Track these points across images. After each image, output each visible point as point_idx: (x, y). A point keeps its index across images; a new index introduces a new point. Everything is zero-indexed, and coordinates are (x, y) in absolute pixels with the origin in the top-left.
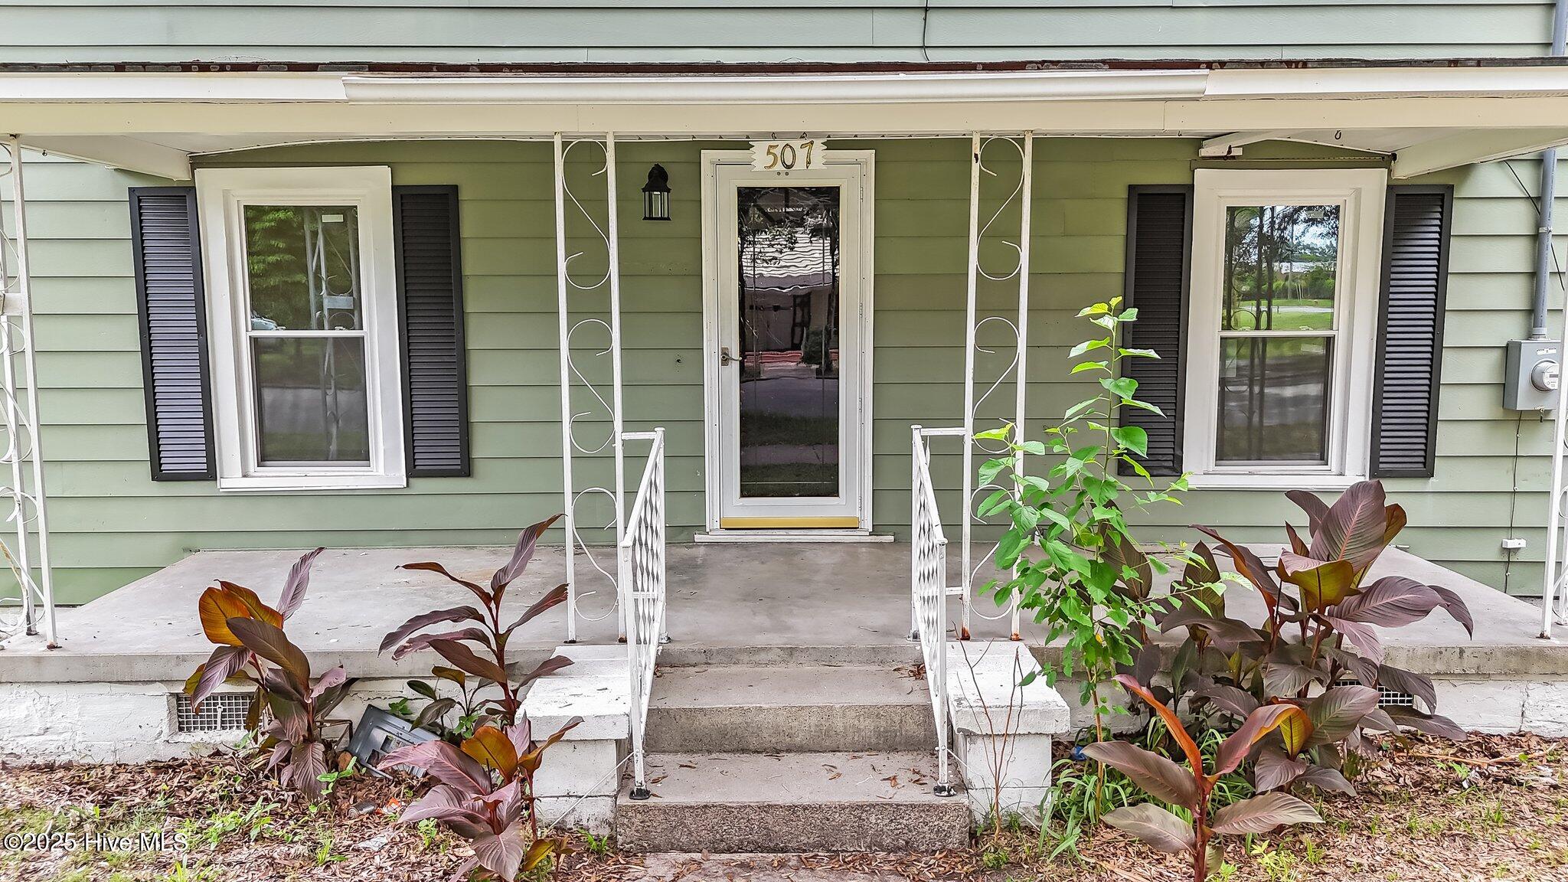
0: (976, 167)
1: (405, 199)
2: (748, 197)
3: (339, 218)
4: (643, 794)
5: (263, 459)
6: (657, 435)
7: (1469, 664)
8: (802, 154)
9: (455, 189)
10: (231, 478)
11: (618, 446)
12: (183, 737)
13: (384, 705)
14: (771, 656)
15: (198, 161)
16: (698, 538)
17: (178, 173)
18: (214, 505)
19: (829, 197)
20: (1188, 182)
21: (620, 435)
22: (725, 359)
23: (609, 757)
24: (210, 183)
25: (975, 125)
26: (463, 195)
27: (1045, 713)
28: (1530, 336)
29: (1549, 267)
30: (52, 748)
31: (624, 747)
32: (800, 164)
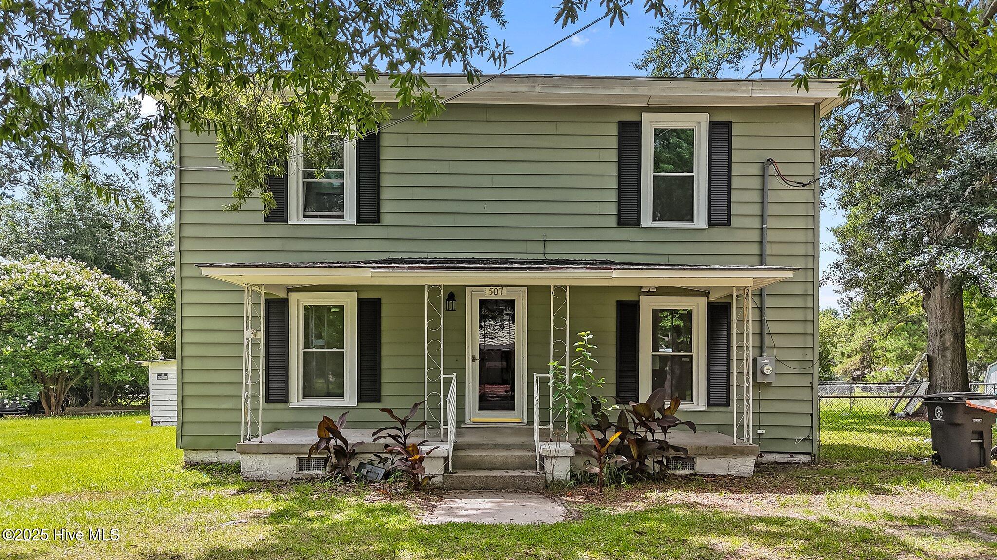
0: (552, 295)
1: (362, 304)
2: (482, 303)
3: (337, 310)
4: (451, 473)
5: (305, 396)
6: (454, 375)
7: (709, 452)
8: (500, 291)
9: (379, 300)
10: (293, 403)
11: (442, 379)
12: (300, 472)
13: (365, 462)
14: (489, 447)
15: (290, 289)
16: (462, 426)
17: (282, 295)
18: (286, 413)
19: (511, 304)
20: (637, 300)
21: (442, 376)
22: (474, 359)
23: (441, 463)
24: (293, 297)
25: (552, 283)
26: (383, 302)
27: (567, 451)
28: (761, 356)
29: (766, 331)
30: (259, 475)
31: (446, 459)
32: (499, 294)
